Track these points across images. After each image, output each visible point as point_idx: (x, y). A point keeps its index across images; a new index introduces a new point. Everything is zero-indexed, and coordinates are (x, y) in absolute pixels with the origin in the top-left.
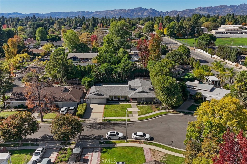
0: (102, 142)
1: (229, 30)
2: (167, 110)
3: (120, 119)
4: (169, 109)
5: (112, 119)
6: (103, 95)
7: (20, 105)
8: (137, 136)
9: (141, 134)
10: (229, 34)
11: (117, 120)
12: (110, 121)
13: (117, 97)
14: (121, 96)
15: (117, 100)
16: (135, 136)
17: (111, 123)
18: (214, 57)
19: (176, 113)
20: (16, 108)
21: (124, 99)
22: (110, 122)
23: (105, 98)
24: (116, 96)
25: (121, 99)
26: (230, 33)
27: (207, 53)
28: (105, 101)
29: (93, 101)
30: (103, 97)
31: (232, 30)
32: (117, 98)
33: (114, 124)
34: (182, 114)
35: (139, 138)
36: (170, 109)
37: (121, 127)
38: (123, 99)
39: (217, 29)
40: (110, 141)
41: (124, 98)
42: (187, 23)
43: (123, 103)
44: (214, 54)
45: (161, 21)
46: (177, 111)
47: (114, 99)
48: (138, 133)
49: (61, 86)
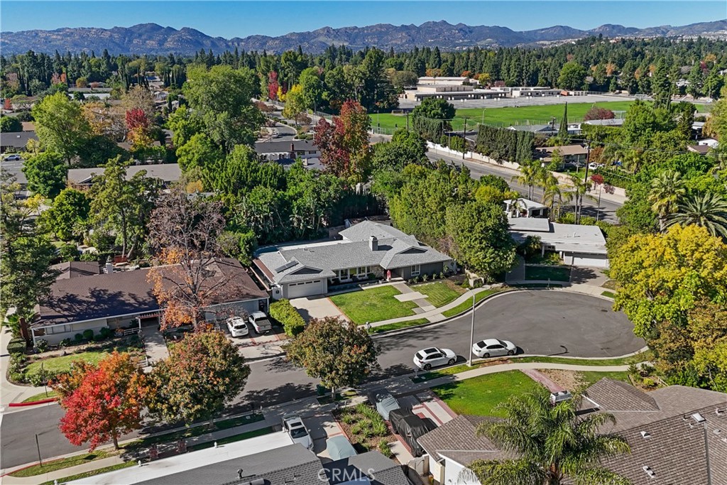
0: (416, 377)
1: (445, 91)
2: (488, 287)
3: (404, 323)
4: (490, 284)
5: (384, 326)
6: (318, 272)
7: (81, 332)
8: (488, 348)
9: (495, 342)
10: (451, 99)
11: (398, 325)
12: (382, 331)
13: (349, 274)
14: (360, 268)
15: (349, 279)
16: (484, 350)
17: (388, 335)
18: (470, 157)
19: (510, 289)
20: (69, 343)
21: (366, 277)
22: (386, 334)
23: (323, 279)
24: (346, 270)
25: (360, 276)
26: (453, 98)
27: (447, 149)
28: (324, 287)
29: (292, 291)
30: (321, 275)
31: (451, 91)
32: (349, 276)
33: (402, 336)
34: (525, 291)
35: (494, 352)
36: (493, 283)
37: (424, 339)
38: (364, 276)
39: (416, 89)
40: (432, 371)
41: (366, 273)
42: (354, 73)
43: (369, 285)
44: (467, 150)
45: (273, 65)
46: (511, 286)
47: (342, 279)
48: (489, 342)
49: (141, 266)
